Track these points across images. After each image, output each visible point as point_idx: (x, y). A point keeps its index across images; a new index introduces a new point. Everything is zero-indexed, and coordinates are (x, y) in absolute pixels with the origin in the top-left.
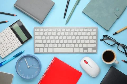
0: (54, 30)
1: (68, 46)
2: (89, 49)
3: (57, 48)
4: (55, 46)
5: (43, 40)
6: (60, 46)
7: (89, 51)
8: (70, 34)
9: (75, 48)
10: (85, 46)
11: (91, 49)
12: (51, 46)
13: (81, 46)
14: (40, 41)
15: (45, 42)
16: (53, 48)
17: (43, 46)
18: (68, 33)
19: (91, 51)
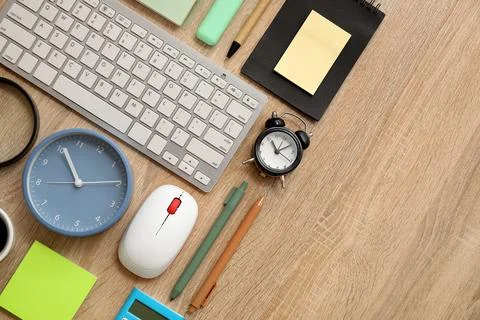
0: (105, 9)
1: (120, 99)
2: (187, 158)
3: (76, 80)
4: (73, 69)
5: (41, 22)
6: (89, 79)
7: (182, 166)
8: (155, 61)
9: (142, 123)
10: (180, 138)
11: (195, 162)
12: (58, 60)
13: (165, 127)
14: (29, 20)
15: (44, 30)
16: (60, 71)
17: (27, 39)
18: (148, 50)
19: (190, 171)
